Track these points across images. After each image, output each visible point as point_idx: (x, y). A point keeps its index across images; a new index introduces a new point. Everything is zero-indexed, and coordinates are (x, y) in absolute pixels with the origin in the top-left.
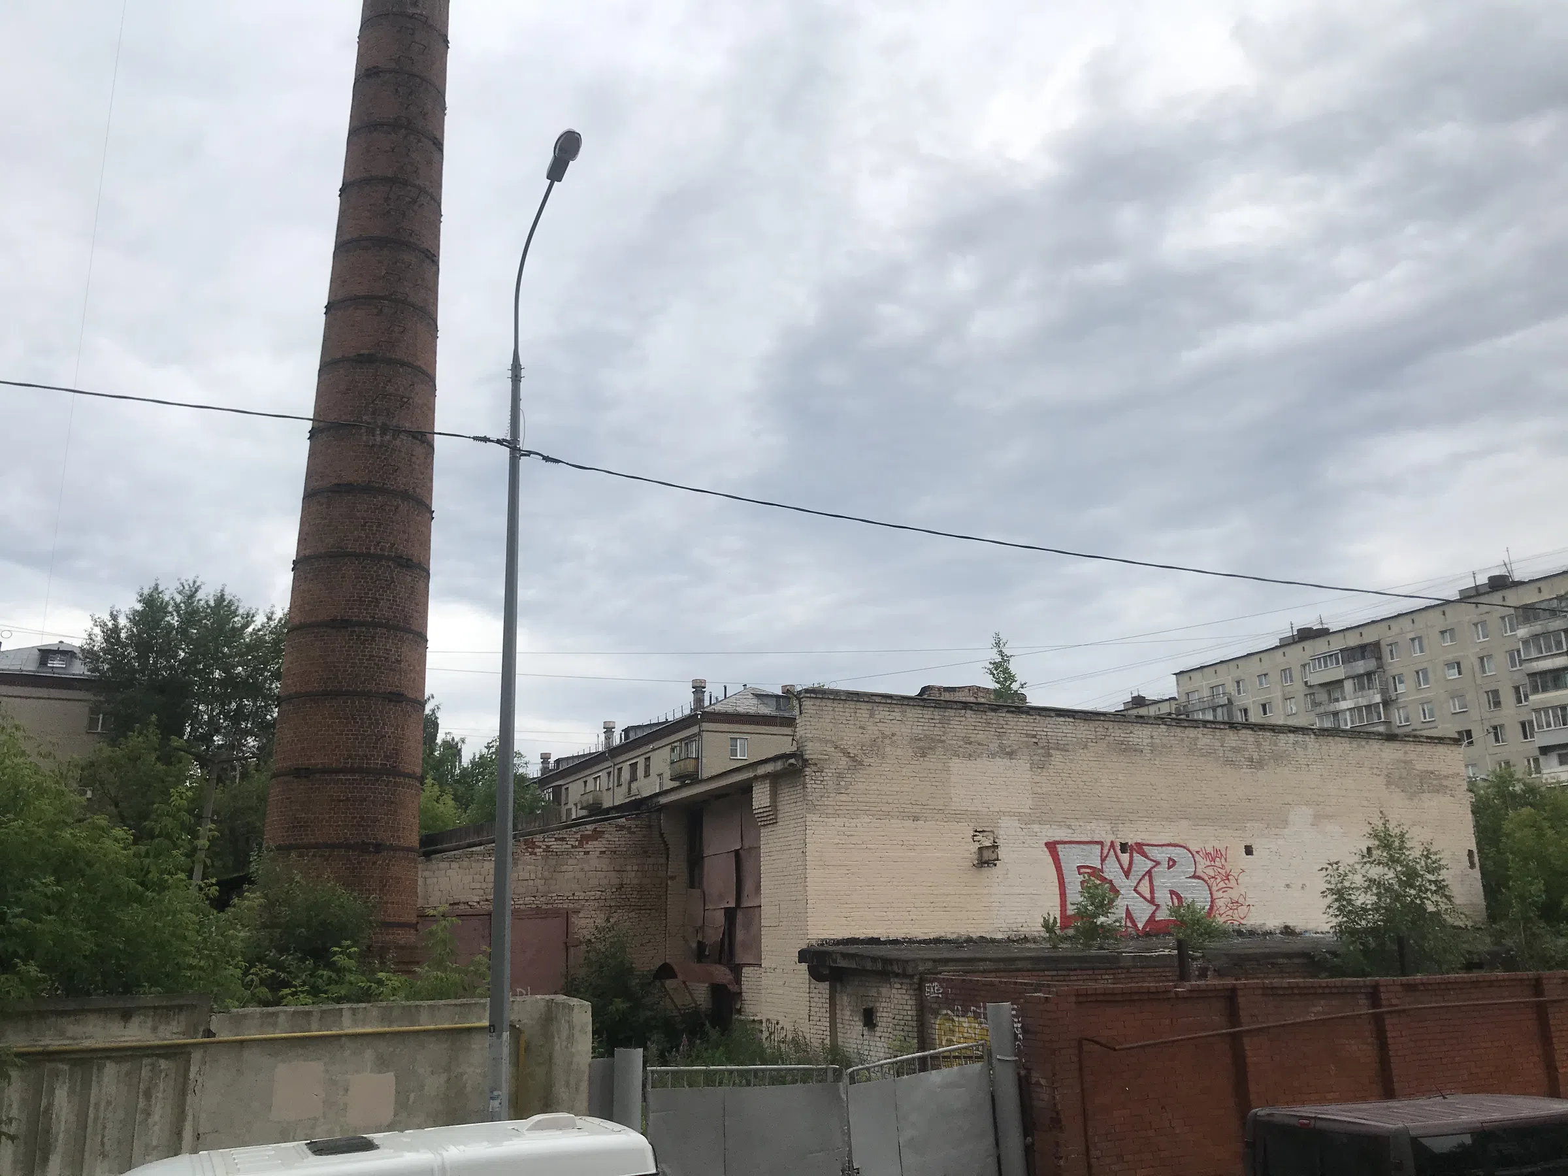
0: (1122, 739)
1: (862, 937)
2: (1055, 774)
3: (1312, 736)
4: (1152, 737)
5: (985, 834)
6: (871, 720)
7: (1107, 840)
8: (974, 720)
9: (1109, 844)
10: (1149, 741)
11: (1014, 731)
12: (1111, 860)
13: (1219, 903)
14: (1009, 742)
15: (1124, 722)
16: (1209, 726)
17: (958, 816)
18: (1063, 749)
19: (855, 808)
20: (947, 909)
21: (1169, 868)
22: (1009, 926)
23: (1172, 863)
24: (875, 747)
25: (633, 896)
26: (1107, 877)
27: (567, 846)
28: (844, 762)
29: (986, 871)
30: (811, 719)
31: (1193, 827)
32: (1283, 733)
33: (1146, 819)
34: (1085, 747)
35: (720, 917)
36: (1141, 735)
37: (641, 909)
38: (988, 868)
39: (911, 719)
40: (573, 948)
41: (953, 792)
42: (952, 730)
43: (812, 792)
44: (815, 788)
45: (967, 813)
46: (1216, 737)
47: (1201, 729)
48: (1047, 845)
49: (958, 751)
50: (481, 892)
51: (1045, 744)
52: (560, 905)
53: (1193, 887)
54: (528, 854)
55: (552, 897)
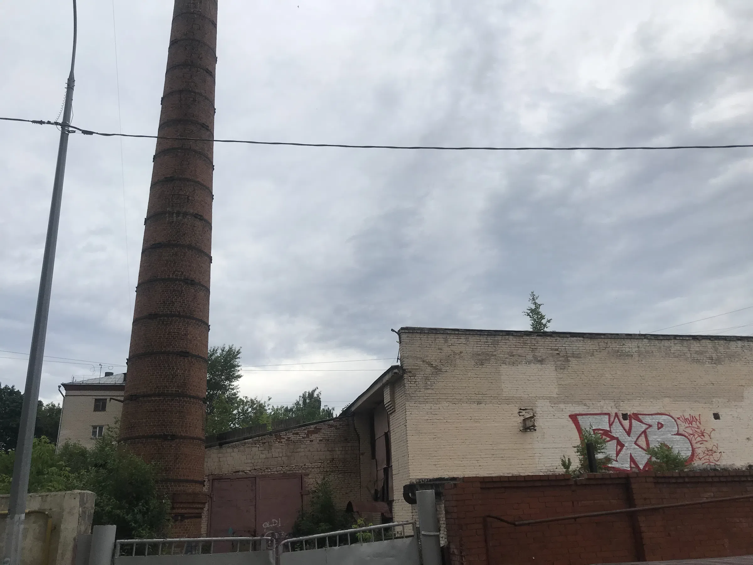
0: (618, 349)
1: (446, 477)
2: (573, 373)
4: (638, 347)
5: (527, 411)
6: (446, 344)
7: (613, 411)
8: (515, 342)
9: (614, 415)
10: (637, 349)
11: (543, 347)
12: (616, 425)
13: (698, 451)
14: (540, 354)
15: (618, 338)
16: (678, 338)
17: (508, 401)
18: (577, 356)
19: (438, 397)
20: (505, 459)
21: (659, 429)
22: (549, 468)
23: (660, 426)
24: (450, 360)
25: (340, 465)
26: (614, 436)
27: (300, 437)
28: (429, 370)
29: (529, 434)
30: (407, 345)
31: (674, 402)
32: (733, 341)
33: (639, 398)
34: (592, 355)
35: (381, 474)
36: (630, 346)
37: (345, 473)
38: (530, 432)
39: (473, 343)
40: (305, 496)
41: (503, 386)
42: (501, 348)
43: (409, 389)
44: (411, 386)
45: (514, 398)
46: (684, 345)
47: (673, 341)
48: (571, 416)
49: (505, 361)
50: (251, 465)
51: (564, 354)
52: (297, 472)
53: (678, 441)
54: (277, 442)
55: (292, 467)
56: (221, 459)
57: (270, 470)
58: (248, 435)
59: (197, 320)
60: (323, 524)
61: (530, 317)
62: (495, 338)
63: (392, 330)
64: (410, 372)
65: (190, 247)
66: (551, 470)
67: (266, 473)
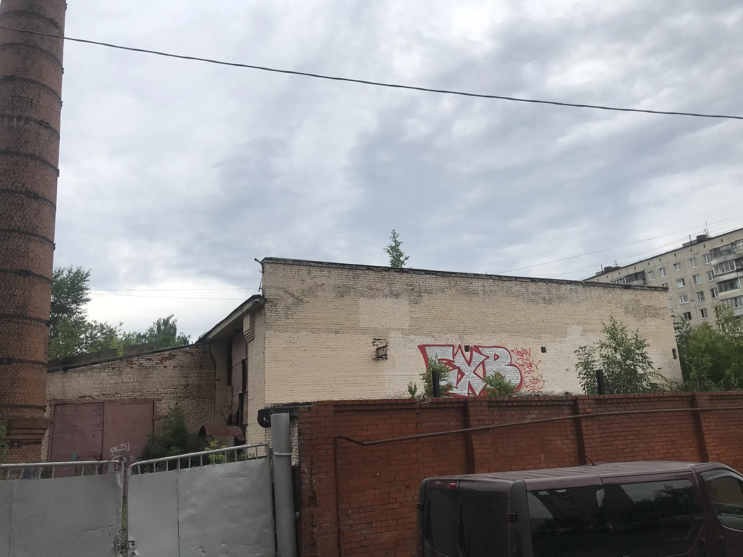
0: (466, 287)
1: (301, 402)
2: (424, 307)
3: (581, 286)
4: (484, 286)
5: (381, 341)
6: (309, 276)
7: (457, 343)
8: (374, 276)
9: (458, 346)
10: (483, 288)
11: (399, 282)
12: (459, 357)
13: (526, 380)
14: (396, 289)
15: (467, 277)
16: (518, 280)
17: (364, 331)
18: (430, 292)
19: (298, 327)
20: (357, 385)
21: (495, 360)
22: (396, 394)
23: (496, 357)
24: (311, 291)
25: (194, 391)
26: (456, 365)
27: (153, 363)
28: (291, 300)
29: (382, 363)
30: (269, 275)
31: (510, 337)
32: (564, 284)
33: (481, 332)
34: (443, 292)
35: (236, 399)
36: (477, 285)
37: (199, 398)
38: (382, 361)
39: (335, 276)
40: (157, 421)
41: (361, 317)
42: (361, 282)
43: (269, 318)
44: (271, 316)
45: (369, 329)
46: (523, 286)
47: (514, 282)
48: (419, 347)
49: (363, 294)
50: (100, 390)
51: (418, 290)
52: (149, 397)
53: (510, 371)
54: (129, 368)
55: (144, 392)
56: (65, 384)
57: (119, 396)
58: (97, 360)
59: (40, 237)
60: (174, 448)
61: (390, 254)
62: (356, 272)
63: (256, 260)
64: (272, 302)
65: (33, 157)
66: (399, 396)
67: (115, 398)
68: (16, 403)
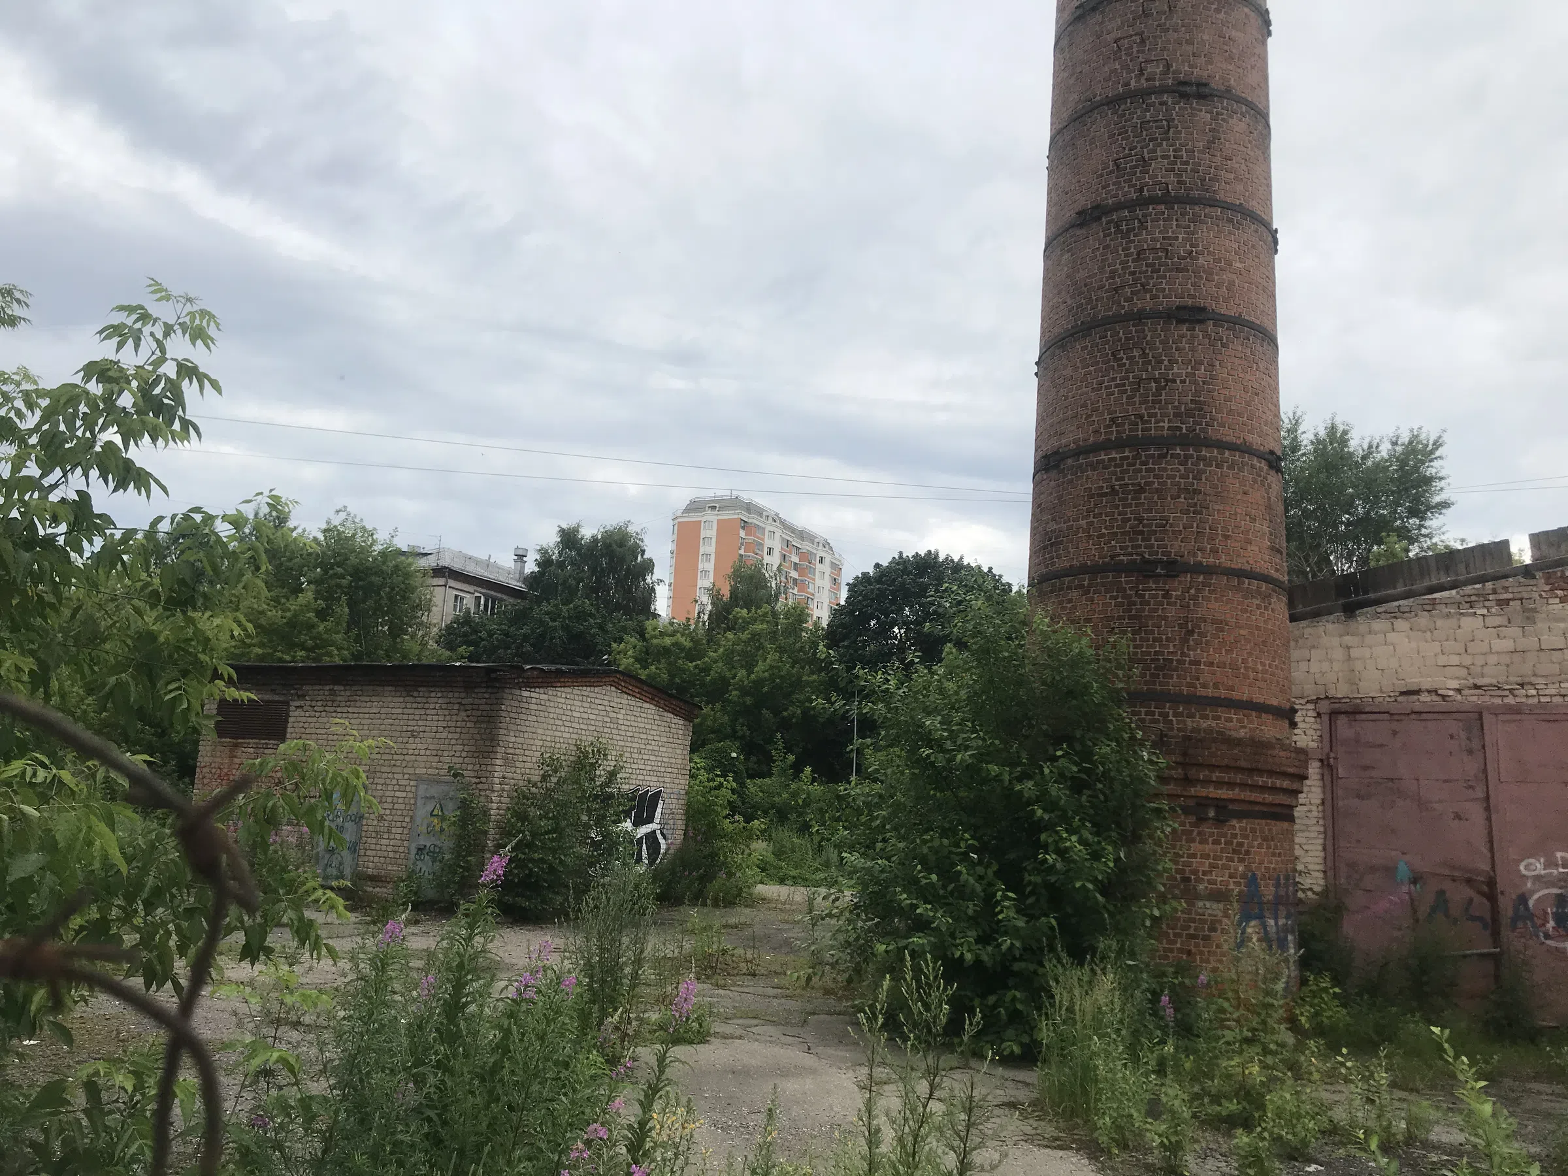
50: (1464, 672)
54: (1557, 600)
56: (1354, 653)
57: (1534, 692)
58: (1446, 579)
59: (1226, 206)
67: (1518, 700)
68: (1201, 692)
